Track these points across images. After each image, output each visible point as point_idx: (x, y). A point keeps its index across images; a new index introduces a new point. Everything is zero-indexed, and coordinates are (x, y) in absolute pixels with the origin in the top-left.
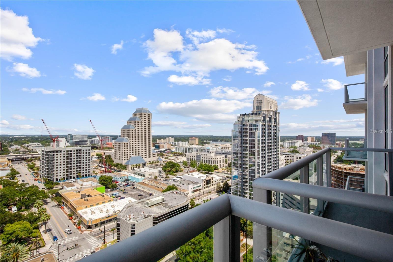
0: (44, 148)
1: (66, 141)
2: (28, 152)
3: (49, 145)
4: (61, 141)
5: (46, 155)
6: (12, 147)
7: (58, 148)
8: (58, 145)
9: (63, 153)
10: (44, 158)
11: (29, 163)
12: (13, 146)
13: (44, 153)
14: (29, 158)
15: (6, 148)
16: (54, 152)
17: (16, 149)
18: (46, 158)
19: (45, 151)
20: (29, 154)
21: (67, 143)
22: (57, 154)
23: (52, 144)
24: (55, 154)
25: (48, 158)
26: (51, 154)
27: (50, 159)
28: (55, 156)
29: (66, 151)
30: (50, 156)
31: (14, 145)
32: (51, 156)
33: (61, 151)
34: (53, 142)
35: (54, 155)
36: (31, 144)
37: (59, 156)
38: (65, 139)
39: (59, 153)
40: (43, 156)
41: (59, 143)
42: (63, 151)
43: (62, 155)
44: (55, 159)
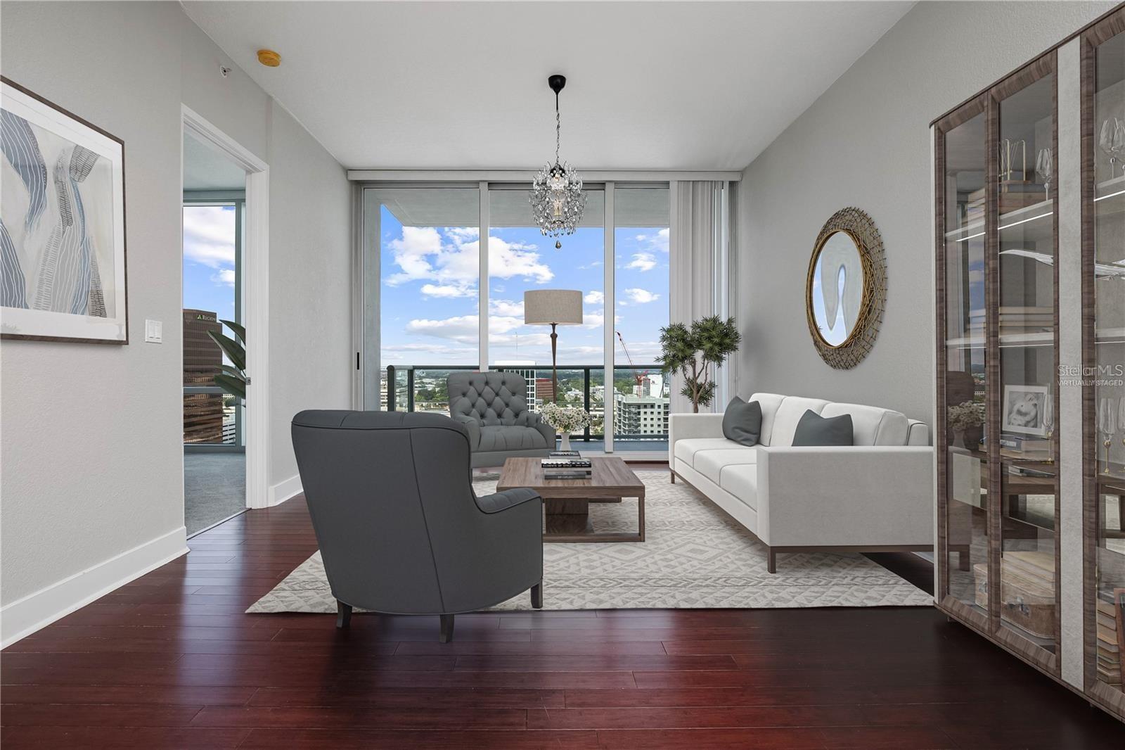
0: (620, 396)
1: (664, 382)
2: (595, 405)
3: (631, 392)
4: (653, 382)
5: (625, 412)
6: (569, 393)
7: (647, 397)
8: (647, 393)
9: (656, 410)
10: (622, 418)
11: (596, 427)
12: (571, 390)
13: (622, 407)
14: (595, 416)
15: (561, 394)
16: (639, 406)
17: (576, 397)
18: (625, 418)
19: (624, 403)
20: (597, 409)
21: (665, 388)
22: (645, 413)
23: (635, 388)
24: (642, 411)
25: (629, 419)
26: (633, 410)
27: (632, 422)
28: (642, 416)
29: (662, 407)
30: (632, 415)
31: (573, 389)
32: (634, 416)
33: (652, 406)
34: (638, 384)
35: (639, 413)
36: (599, 387)
37: (649, 416)
38: (662, 379)
39: (649, 410)
40: (620, 415)
41: (649, 388)
42: (656, 407)
43: (655, 416)
44: (642, 422)
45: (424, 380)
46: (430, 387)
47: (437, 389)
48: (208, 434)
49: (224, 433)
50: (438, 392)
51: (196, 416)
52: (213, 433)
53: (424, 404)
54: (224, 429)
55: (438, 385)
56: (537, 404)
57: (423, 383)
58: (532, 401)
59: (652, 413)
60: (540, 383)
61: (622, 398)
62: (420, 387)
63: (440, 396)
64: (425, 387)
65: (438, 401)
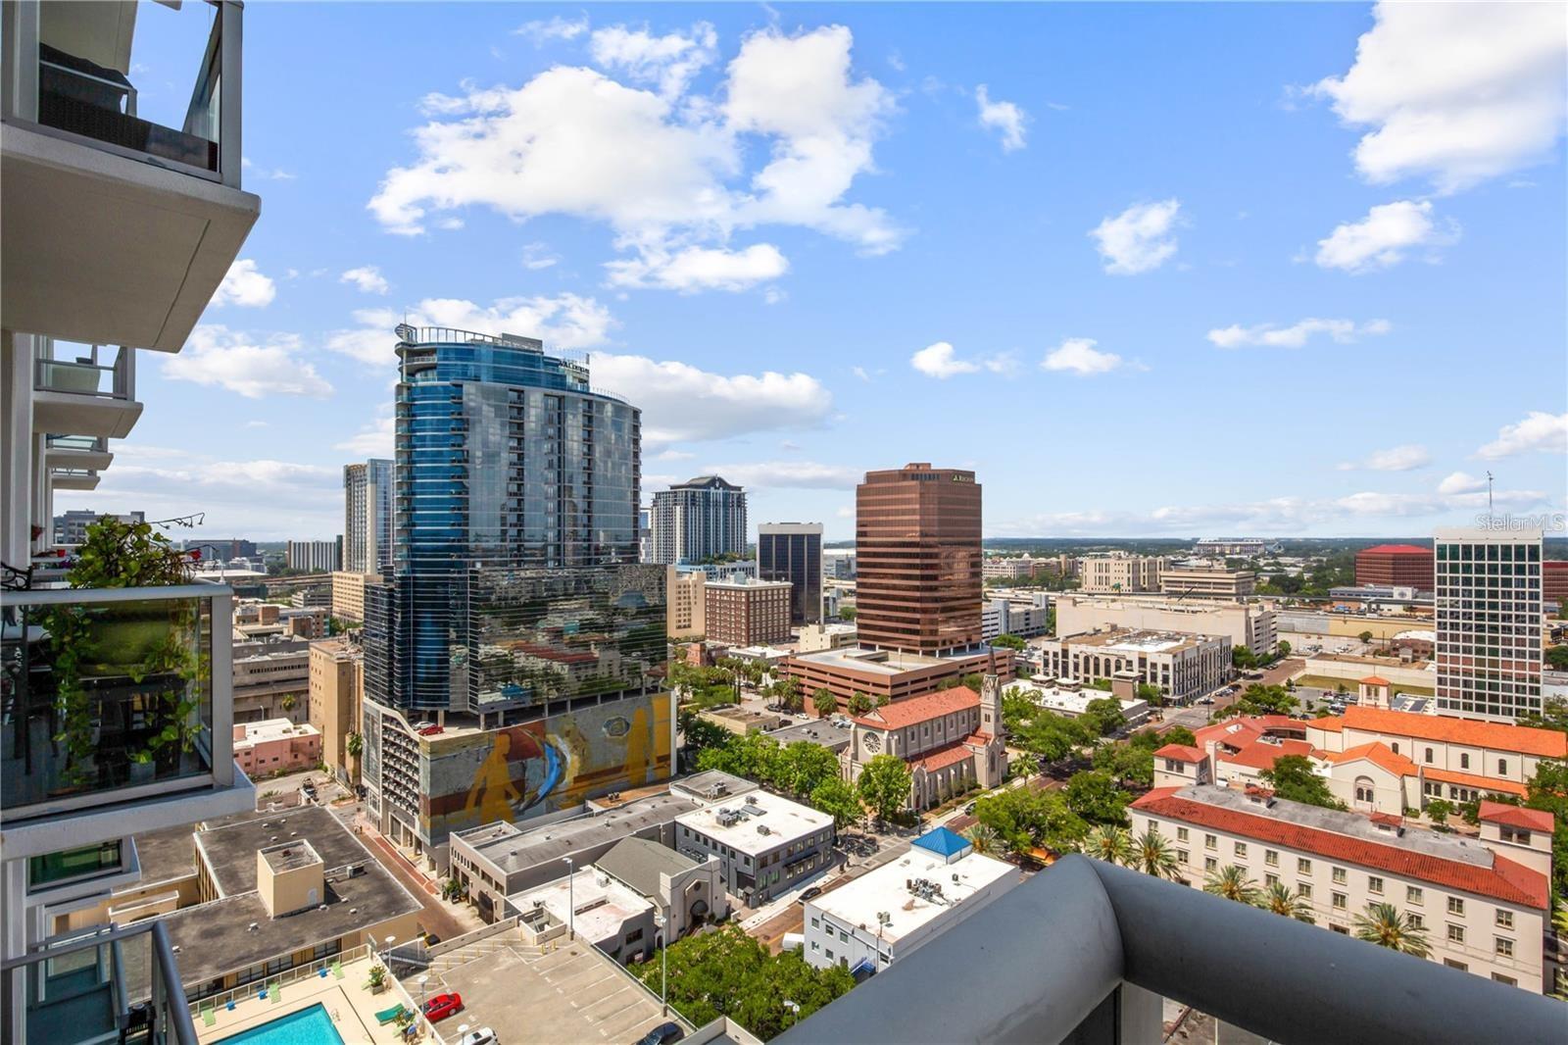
45: (1282, 560)
46: (1292, 572)
47: (1306, 576)
48: (967, 623)
49: (984, 623)
50: (1309, 580)
51: (958, 599)
52: (972, 622)
53: (1281, 600)
54: (984, 617)
55: (1307, 569)
56: (1545, 612)
57: (1279, 564)
58: (1535, 608)
60: (1550, 570)
62: (1273, 571)
63: (1313, 587)
64: (1283, 570)
65: (1308, 596)
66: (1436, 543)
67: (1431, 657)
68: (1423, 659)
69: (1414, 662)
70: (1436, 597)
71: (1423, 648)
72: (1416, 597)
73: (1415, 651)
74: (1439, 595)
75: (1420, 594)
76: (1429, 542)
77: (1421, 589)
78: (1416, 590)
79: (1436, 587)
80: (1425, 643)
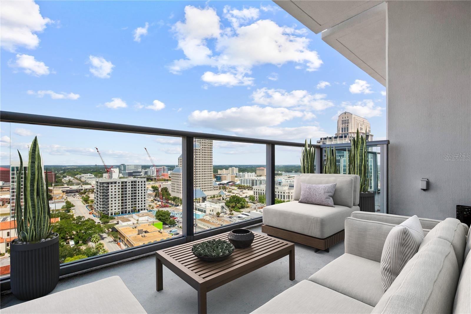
0: (97, 179)
1: (119, 172)
2: (82, 184)
3: (102, 177)
4: (114, 172)
5: (100, 187)
6: (65, 178)
7: (111, 179)
8: (111, 177)
11: (83, 195)
13: (99, 184)
14: (82, 190)
15: (60, 179)
16: (108, 183)
17: (70, 180)
18: (100, 190)
19: (100, 182)
20: (82, 186)
21: (120, 174)
22: (112, 186)
23: (104, 175)
24: (110, 185)
25: (103, 190)
26: (105, 185)
27: (104, 191)
28: (110, 188)
29: (120, 183)
30: (104, 188)
31: (67, 176)
32: (105, 188)
33: (115, 183)
34: (106, 173)
35: (108, 187)
36: (84, 175)
37: (113, 188)
38: (118, 170)
39: (113, 185)
40: (97, 188)
41: (112, 174)
42: (117, 183)
43: (117, 187)
44: (110, 190)
59: (115, 186)
61: (99, 180)
66: (11, 166)
67: (9, 203)
68: (6, 204)
69: (3, 205)
70: (11, 183)
71: (6, 201)
72: (4, 184)
73: (3, 202)
74: (12, 183)
75: (5, 183)
76: (9, 167)
77: (6, 182)
78: (4, 182)
79: (11, 180)
80: (7, 199)
